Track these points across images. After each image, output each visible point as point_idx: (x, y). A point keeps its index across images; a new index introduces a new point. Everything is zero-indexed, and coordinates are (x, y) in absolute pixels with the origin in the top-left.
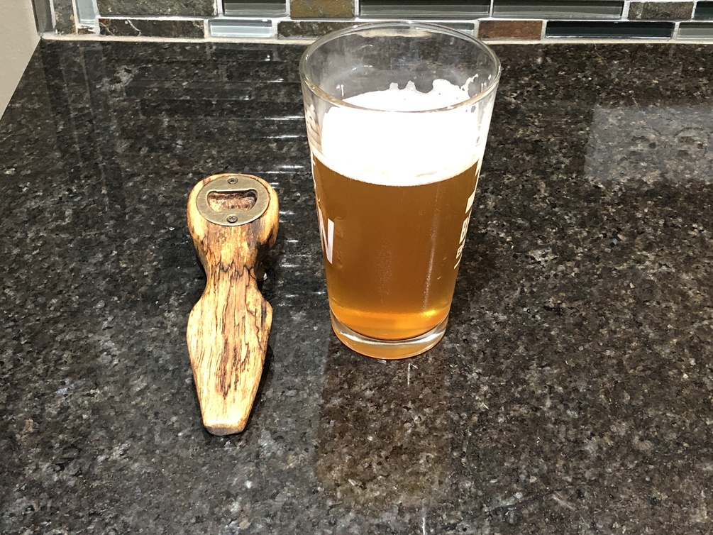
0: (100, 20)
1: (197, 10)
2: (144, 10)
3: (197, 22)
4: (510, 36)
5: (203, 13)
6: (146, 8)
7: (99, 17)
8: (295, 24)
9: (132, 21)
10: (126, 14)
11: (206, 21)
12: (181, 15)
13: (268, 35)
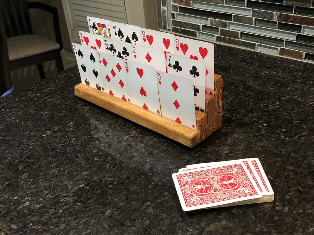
0: (173, 27)
1: (196, 28)
2: (183, 26)
3: (195, 32)
4: (291, 56)
5: (197, 29)
6: (183, 25)
7: (172, 26)
8: (221, 37)
9: (180, 29)
10: (178, 26)
11: (198, 32)
12: (192, 29)
13: (214, 40)
